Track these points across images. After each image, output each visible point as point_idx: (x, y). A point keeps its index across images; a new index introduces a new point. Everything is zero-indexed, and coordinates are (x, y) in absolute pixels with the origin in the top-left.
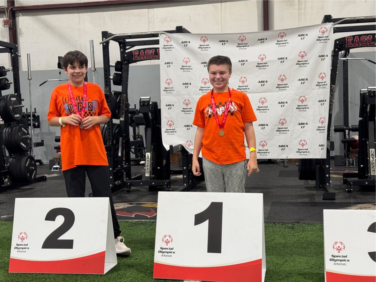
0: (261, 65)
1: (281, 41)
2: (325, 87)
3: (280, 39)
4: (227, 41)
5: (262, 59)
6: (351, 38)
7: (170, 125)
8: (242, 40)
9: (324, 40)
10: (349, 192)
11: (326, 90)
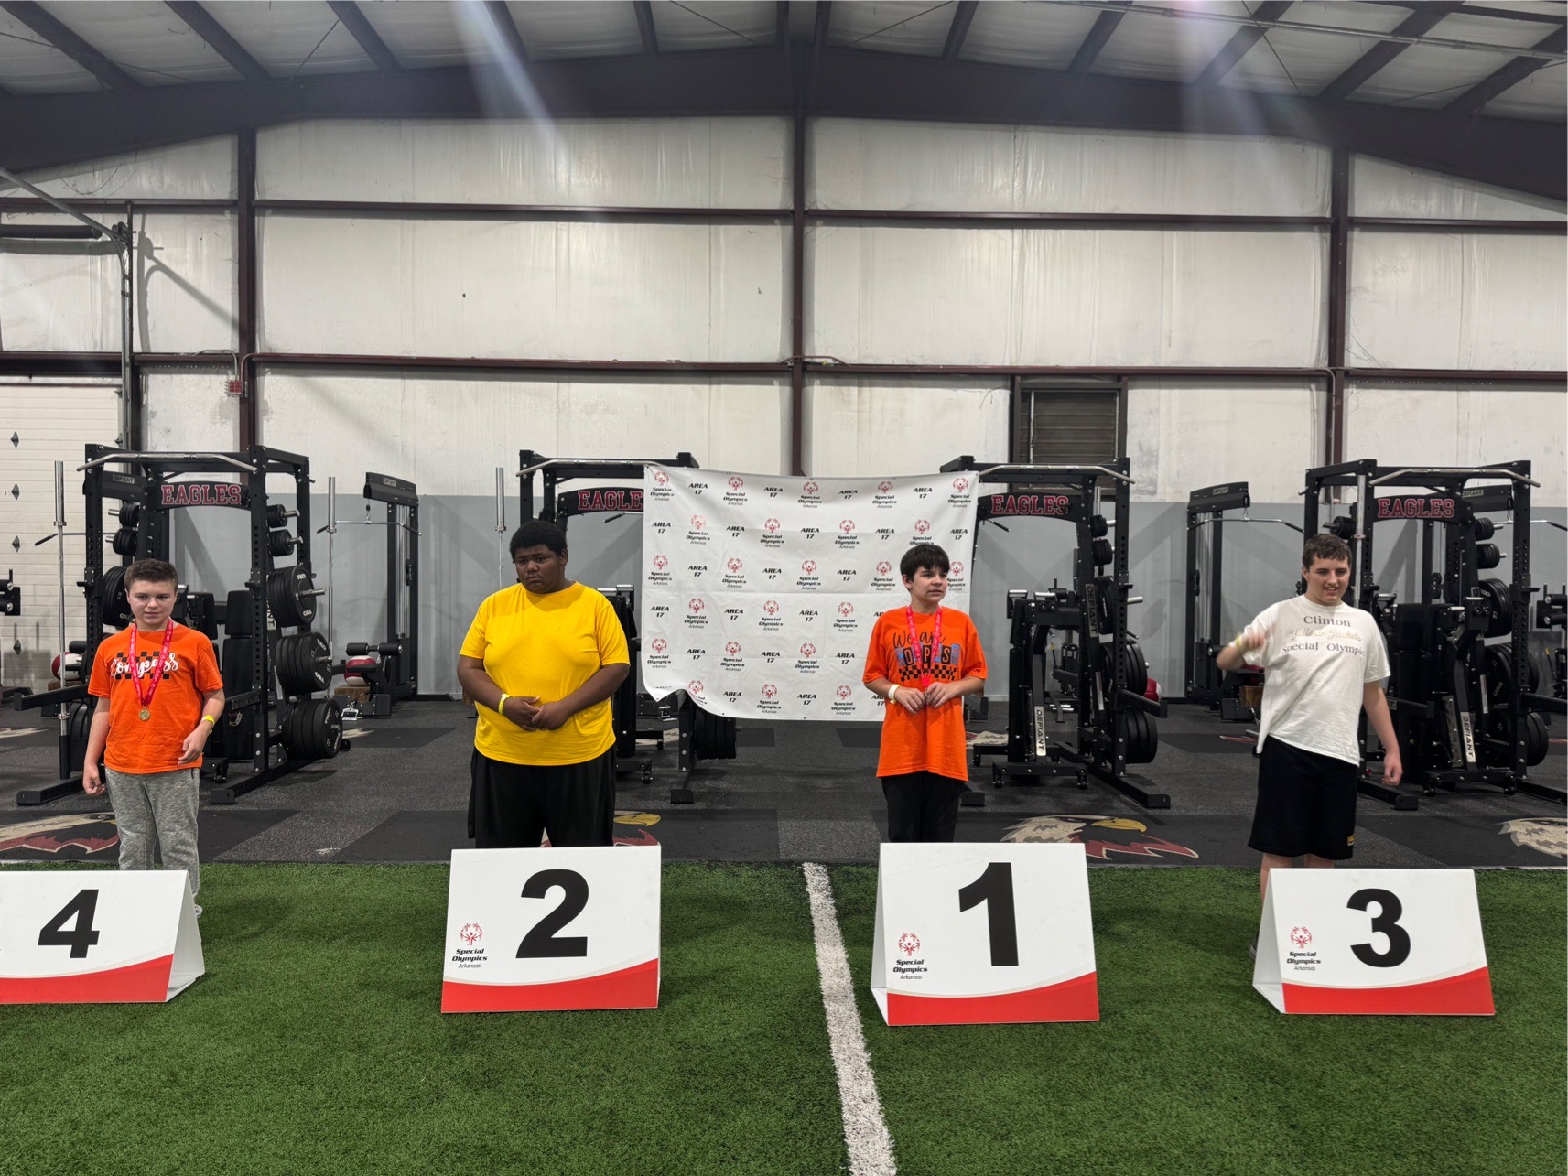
0: (845, 541)
1: (882, 498)
2: (961, 589)
3: (881, 494)
4: (781, 490)
5: (847, 529)
6: (1001, 498)
7: (659, 649)
8: (811, 491)
9: (962, 502)
10: (998, 786)
11: (963, 594)
